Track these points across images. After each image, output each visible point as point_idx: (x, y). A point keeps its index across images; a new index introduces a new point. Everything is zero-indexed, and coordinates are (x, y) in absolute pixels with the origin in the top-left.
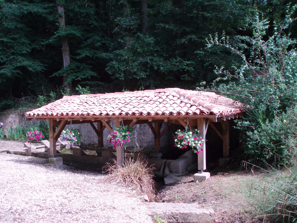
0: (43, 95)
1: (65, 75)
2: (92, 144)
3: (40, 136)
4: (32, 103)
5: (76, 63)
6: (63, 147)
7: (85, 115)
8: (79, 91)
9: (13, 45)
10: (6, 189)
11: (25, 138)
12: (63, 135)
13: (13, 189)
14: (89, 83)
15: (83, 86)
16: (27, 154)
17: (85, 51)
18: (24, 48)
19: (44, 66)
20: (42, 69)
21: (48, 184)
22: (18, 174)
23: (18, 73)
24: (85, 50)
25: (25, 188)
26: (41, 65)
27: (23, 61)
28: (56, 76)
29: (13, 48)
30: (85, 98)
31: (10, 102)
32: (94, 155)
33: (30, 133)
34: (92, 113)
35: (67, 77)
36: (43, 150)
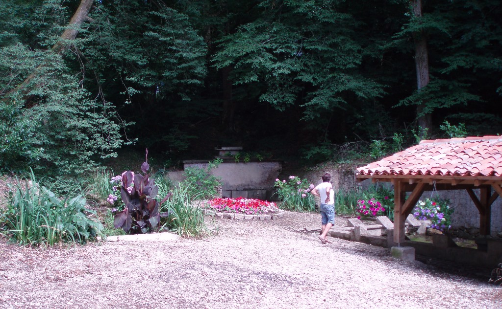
0: (381, 139)
1: (419, 103)
2: (466, 229)
3: (378, 209)
4: (362, 152)
5: (440, 81)
6: (414, 229)
7: (462, 175)
8: (446, 131)
9: (333, 55)
10: (324, 291)
11: (348, 211)
12: (420, 209)
13: (335, 292)
14: (464, 116)
15: (454, 122)
16: (352, 238)
17: (458, 59)
18: (350, 60)
19: (382, 88)
20: (379, 94)
21: (392, 291)
22: (340, 269)
23: (340, 103)
24: (458, 56)
25: (355, 293)
26: (378, 87)
27: (348, 82)
28: (403, 105)
29: (333, 61)
30: (460, 144)
31: (325, 151)
32: (470, 247)
33: (362, 203)
34: (475, 171)
35: (424, 105)
36: (378, 233)
